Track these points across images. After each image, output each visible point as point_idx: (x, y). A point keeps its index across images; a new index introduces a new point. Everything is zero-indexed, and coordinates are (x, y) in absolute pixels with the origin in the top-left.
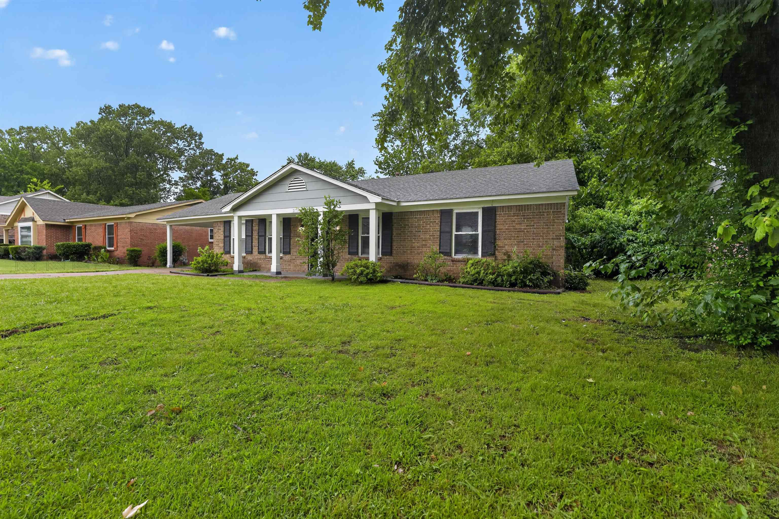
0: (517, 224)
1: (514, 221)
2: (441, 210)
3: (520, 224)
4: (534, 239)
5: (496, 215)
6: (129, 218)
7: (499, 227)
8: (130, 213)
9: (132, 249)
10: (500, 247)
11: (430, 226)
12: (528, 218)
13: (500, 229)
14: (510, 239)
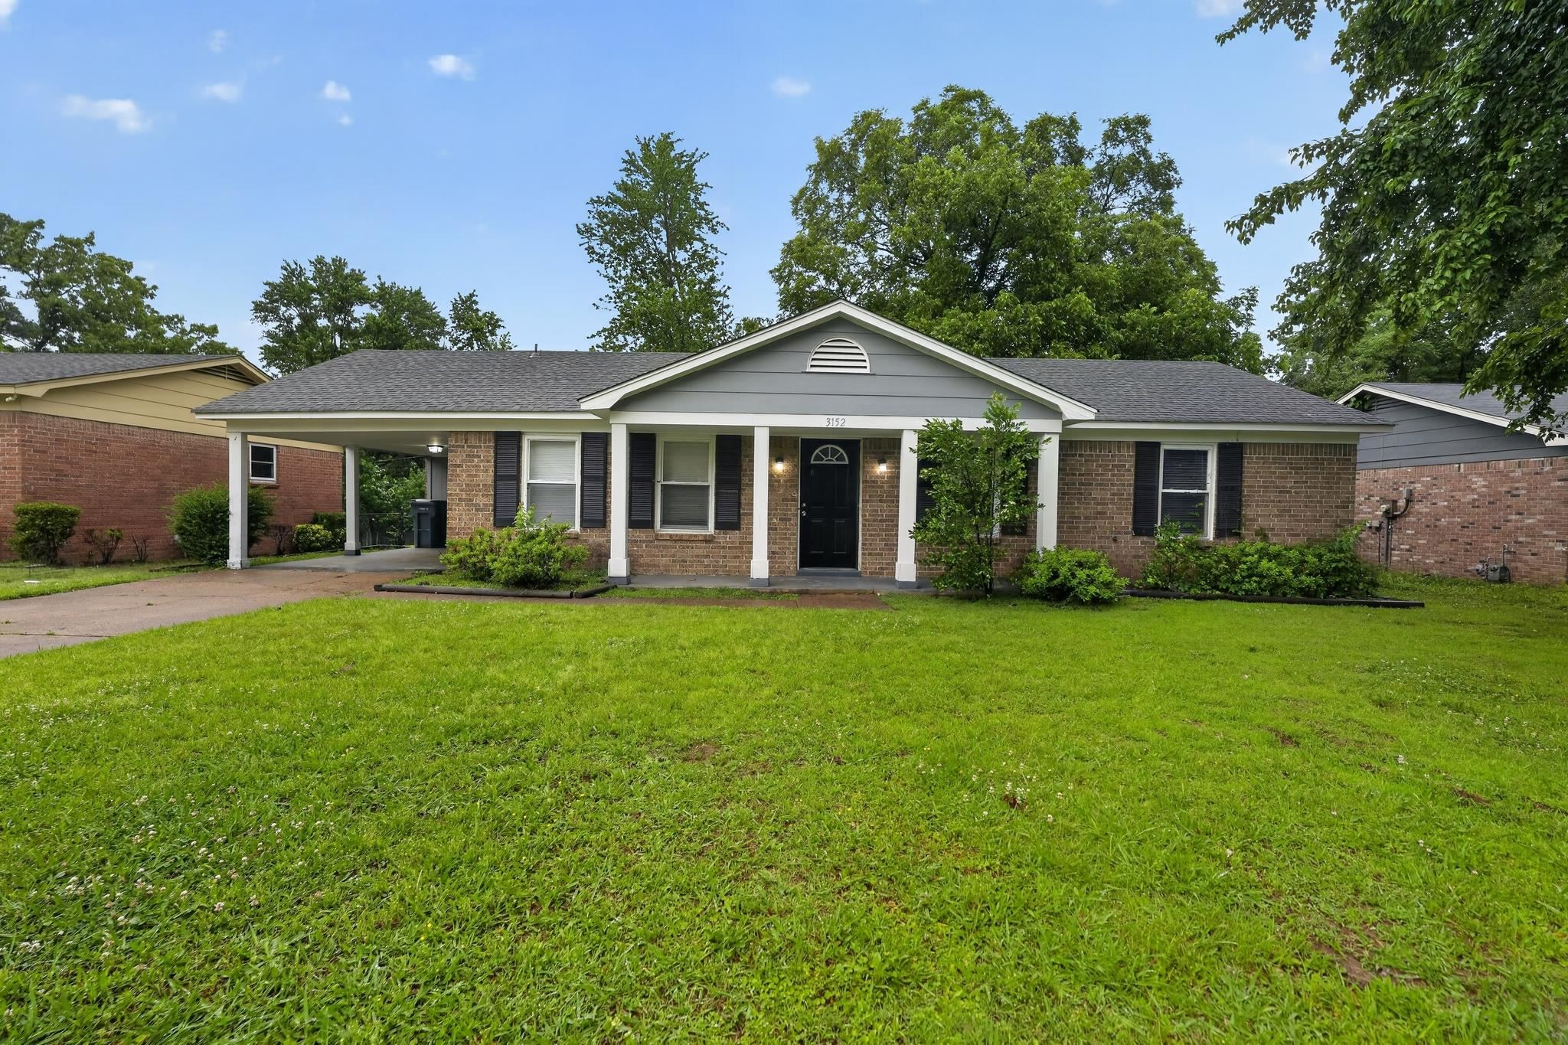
0: (1278, 478)
1: (1275, 473)
2: (1137, 443)
3: (1283, 478)
4: (1306, 507)
5: (1242, 458)
6: (21, 398)
7: (1247, 482)
8: (29, 383)
9: (31, 505)
10: (1250, 520)
11: (1113, 475)
12: (1298, 468)
13: (1249, 487)
14: (1267, 506)
